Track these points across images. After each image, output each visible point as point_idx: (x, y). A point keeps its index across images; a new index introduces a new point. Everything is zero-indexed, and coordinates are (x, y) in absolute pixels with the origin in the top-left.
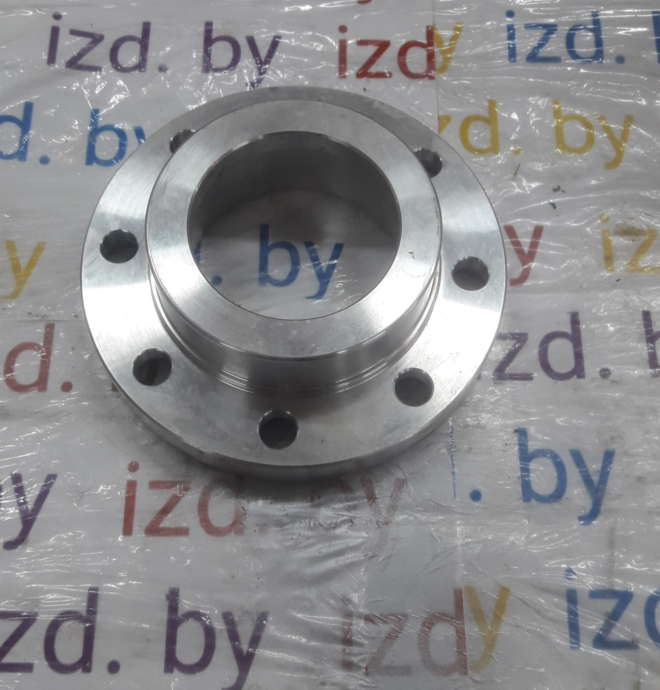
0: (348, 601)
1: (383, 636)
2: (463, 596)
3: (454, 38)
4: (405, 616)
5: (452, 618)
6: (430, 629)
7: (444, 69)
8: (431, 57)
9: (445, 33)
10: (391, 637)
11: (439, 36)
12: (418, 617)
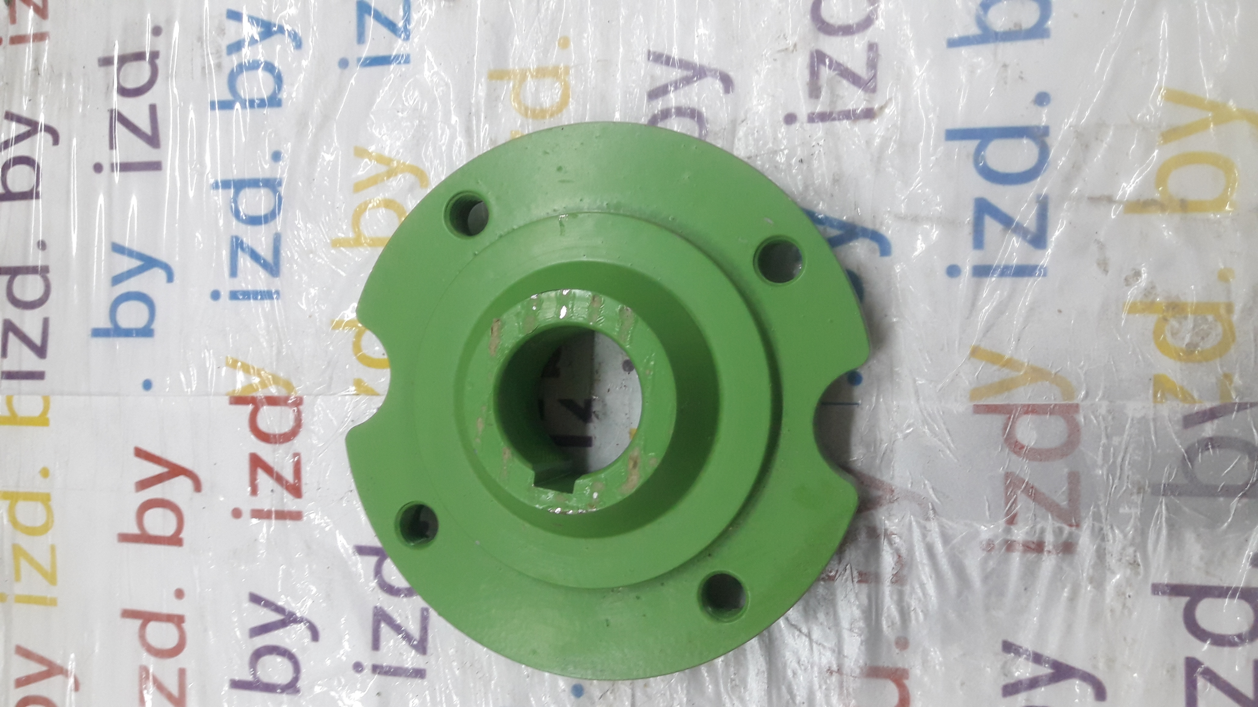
0: (990, 544)
1: (1032, 504)
2: (981, 403)
3: (246, 369)
4: (1007, 475)
5: (1010, 418)
6: (1022, 447)
7: (288, 385)
8: (272, 401)
9: (240, 381)
10: (1033, 494)
11: (244, 389)
12: (1008, 459)
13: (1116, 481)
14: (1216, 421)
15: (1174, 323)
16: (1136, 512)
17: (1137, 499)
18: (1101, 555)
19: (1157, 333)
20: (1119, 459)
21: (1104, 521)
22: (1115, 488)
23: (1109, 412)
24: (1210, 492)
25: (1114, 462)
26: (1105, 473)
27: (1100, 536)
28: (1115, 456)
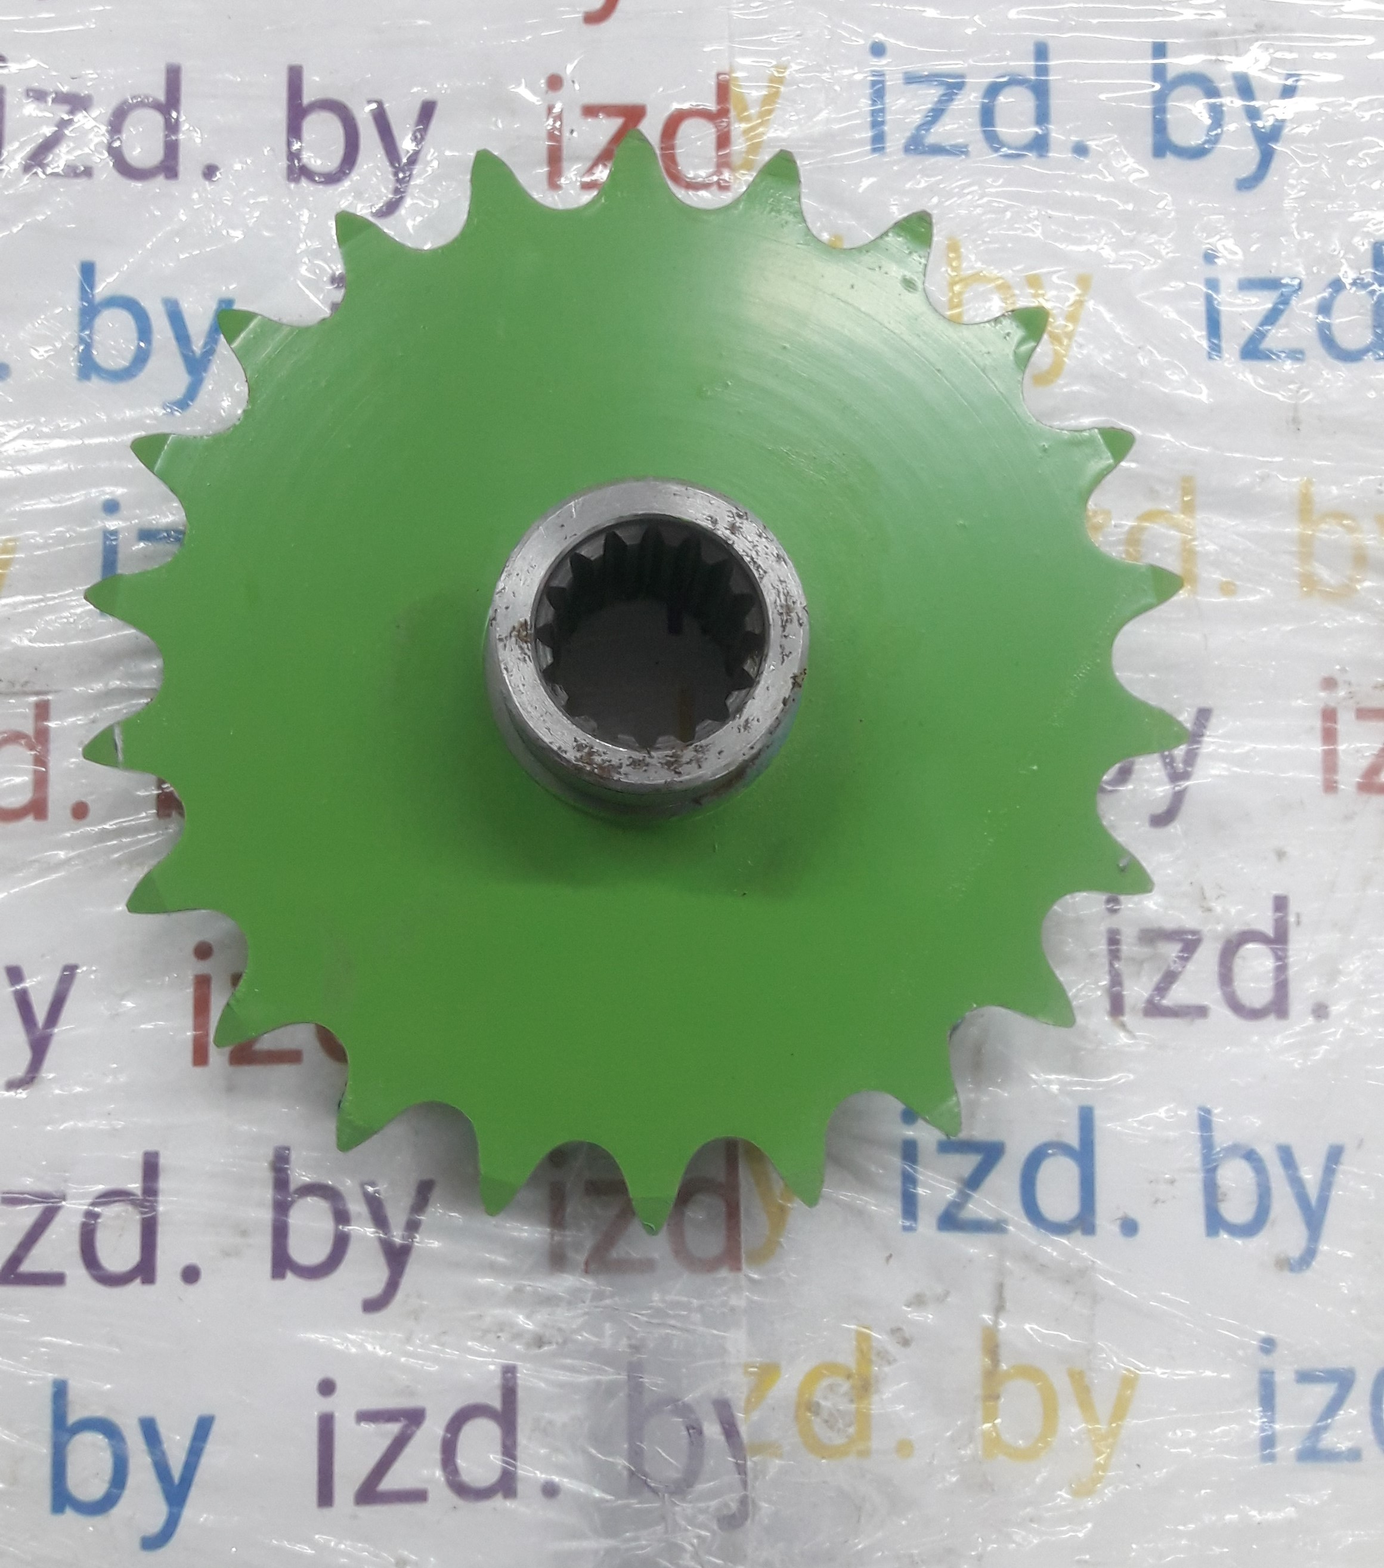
5: (721, 1186)
9: (751, 91)
13: (645, 1319)
14: (722, 1438)
15: (845, 1386)
16: (607, 1343)
17: (623, 1345)
18: (549, 1300)
19: (832, 1368)
20: (672, 1322)
21: (595, 1304)
22: (636, 1317)
23: (733, 1309)
24: (635, 1433)
25: (668, 1316)
26: (654, 1304)
27: (574, 1298)
28: (674, 1317)
